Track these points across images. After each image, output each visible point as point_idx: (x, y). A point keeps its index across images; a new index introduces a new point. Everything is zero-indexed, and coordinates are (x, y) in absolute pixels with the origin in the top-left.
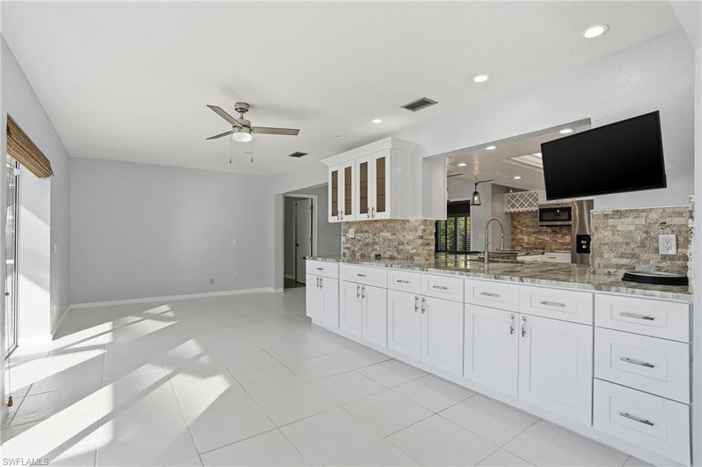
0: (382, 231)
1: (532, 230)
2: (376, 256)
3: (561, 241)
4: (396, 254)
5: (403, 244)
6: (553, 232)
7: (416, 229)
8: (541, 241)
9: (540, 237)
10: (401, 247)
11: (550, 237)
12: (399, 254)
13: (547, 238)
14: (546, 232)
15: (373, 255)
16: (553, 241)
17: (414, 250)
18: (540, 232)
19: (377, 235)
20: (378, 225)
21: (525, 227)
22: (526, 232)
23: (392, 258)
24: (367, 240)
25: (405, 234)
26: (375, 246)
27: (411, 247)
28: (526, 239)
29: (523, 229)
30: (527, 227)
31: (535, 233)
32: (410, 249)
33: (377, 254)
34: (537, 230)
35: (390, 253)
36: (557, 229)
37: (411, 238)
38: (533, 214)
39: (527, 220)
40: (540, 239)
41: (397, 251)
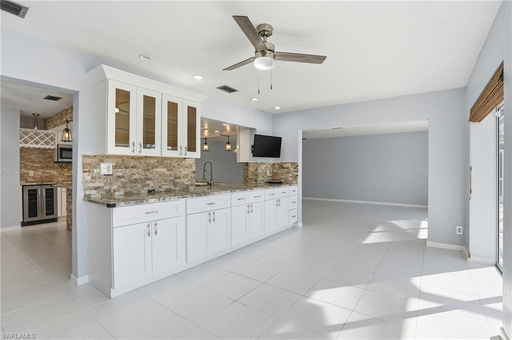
0: (157, 167)
1: (39, 165)
2: (149, 191)
3: (67, 175)
4: (173, 187)
5: (180, 178)
6: (60, 167)
7: (191, 167)
8: (48, 175)
9: (47, 172)
10: (178, 181)
11: (58, 172)
12: (175, 186)
13: (54, 172)
14: (54, 168)
15: (144, 191)
16: (60, 174)
17: (189, 182)
18: (47, 167)
19: (151, 171)
20: (152, 161)
21: (30, 162)
22: (32, 167)
23: (168, 191)
24: (134, 177)
25: (181, 169)
26: (148, 182)
27: (187, 180)
28: (31, 173)
29: (27, 164)
30: (33, 162)
31: (42, 168)
32: (186, 182)
33: (151, 189)
34: (44, 165)
35: (167, 187)
36: (64, 165)
37: (186, 173)
38: (39, 151)
39: (32, 156)
40: (47, 173)
41: (174, 184)
